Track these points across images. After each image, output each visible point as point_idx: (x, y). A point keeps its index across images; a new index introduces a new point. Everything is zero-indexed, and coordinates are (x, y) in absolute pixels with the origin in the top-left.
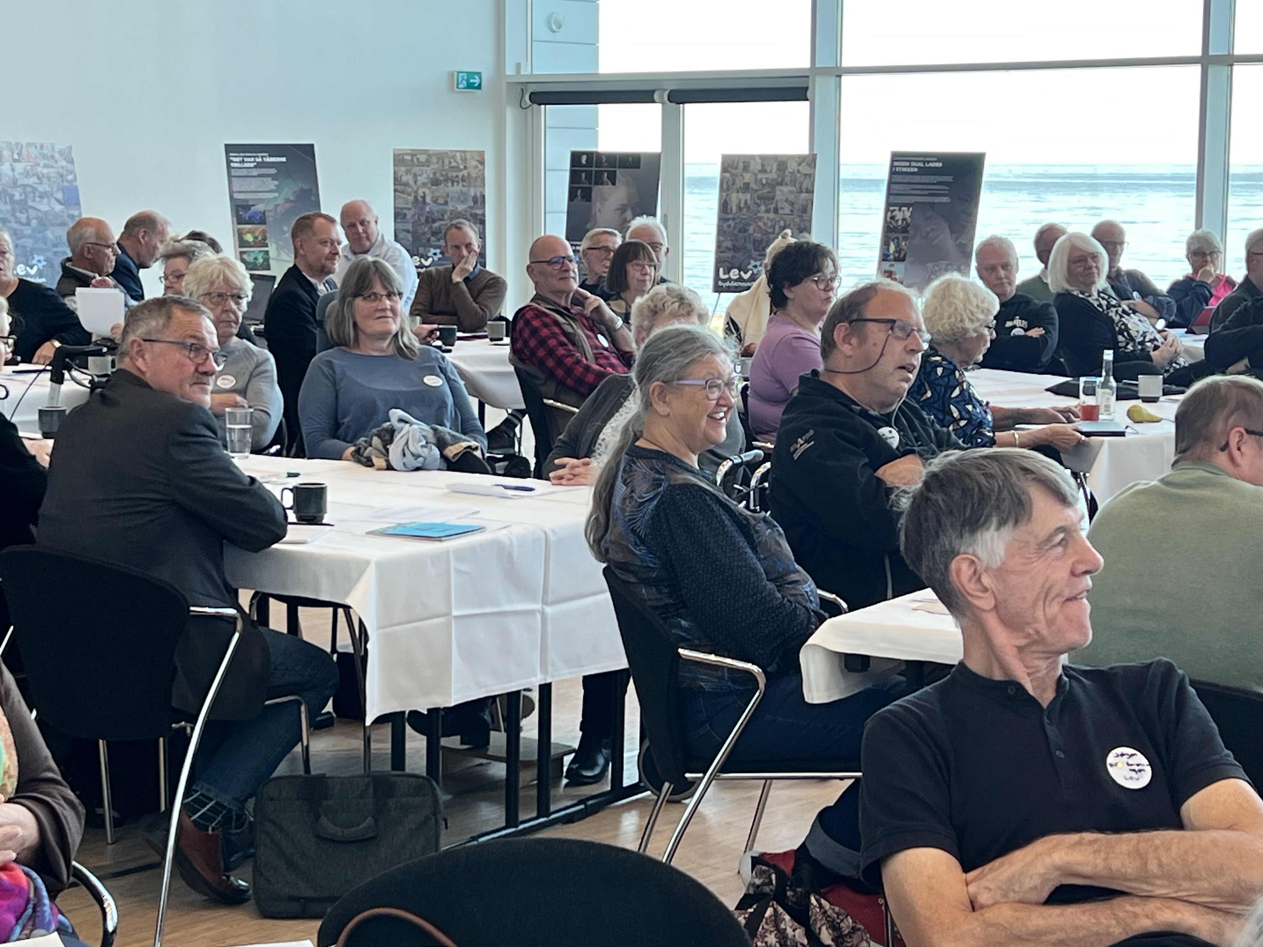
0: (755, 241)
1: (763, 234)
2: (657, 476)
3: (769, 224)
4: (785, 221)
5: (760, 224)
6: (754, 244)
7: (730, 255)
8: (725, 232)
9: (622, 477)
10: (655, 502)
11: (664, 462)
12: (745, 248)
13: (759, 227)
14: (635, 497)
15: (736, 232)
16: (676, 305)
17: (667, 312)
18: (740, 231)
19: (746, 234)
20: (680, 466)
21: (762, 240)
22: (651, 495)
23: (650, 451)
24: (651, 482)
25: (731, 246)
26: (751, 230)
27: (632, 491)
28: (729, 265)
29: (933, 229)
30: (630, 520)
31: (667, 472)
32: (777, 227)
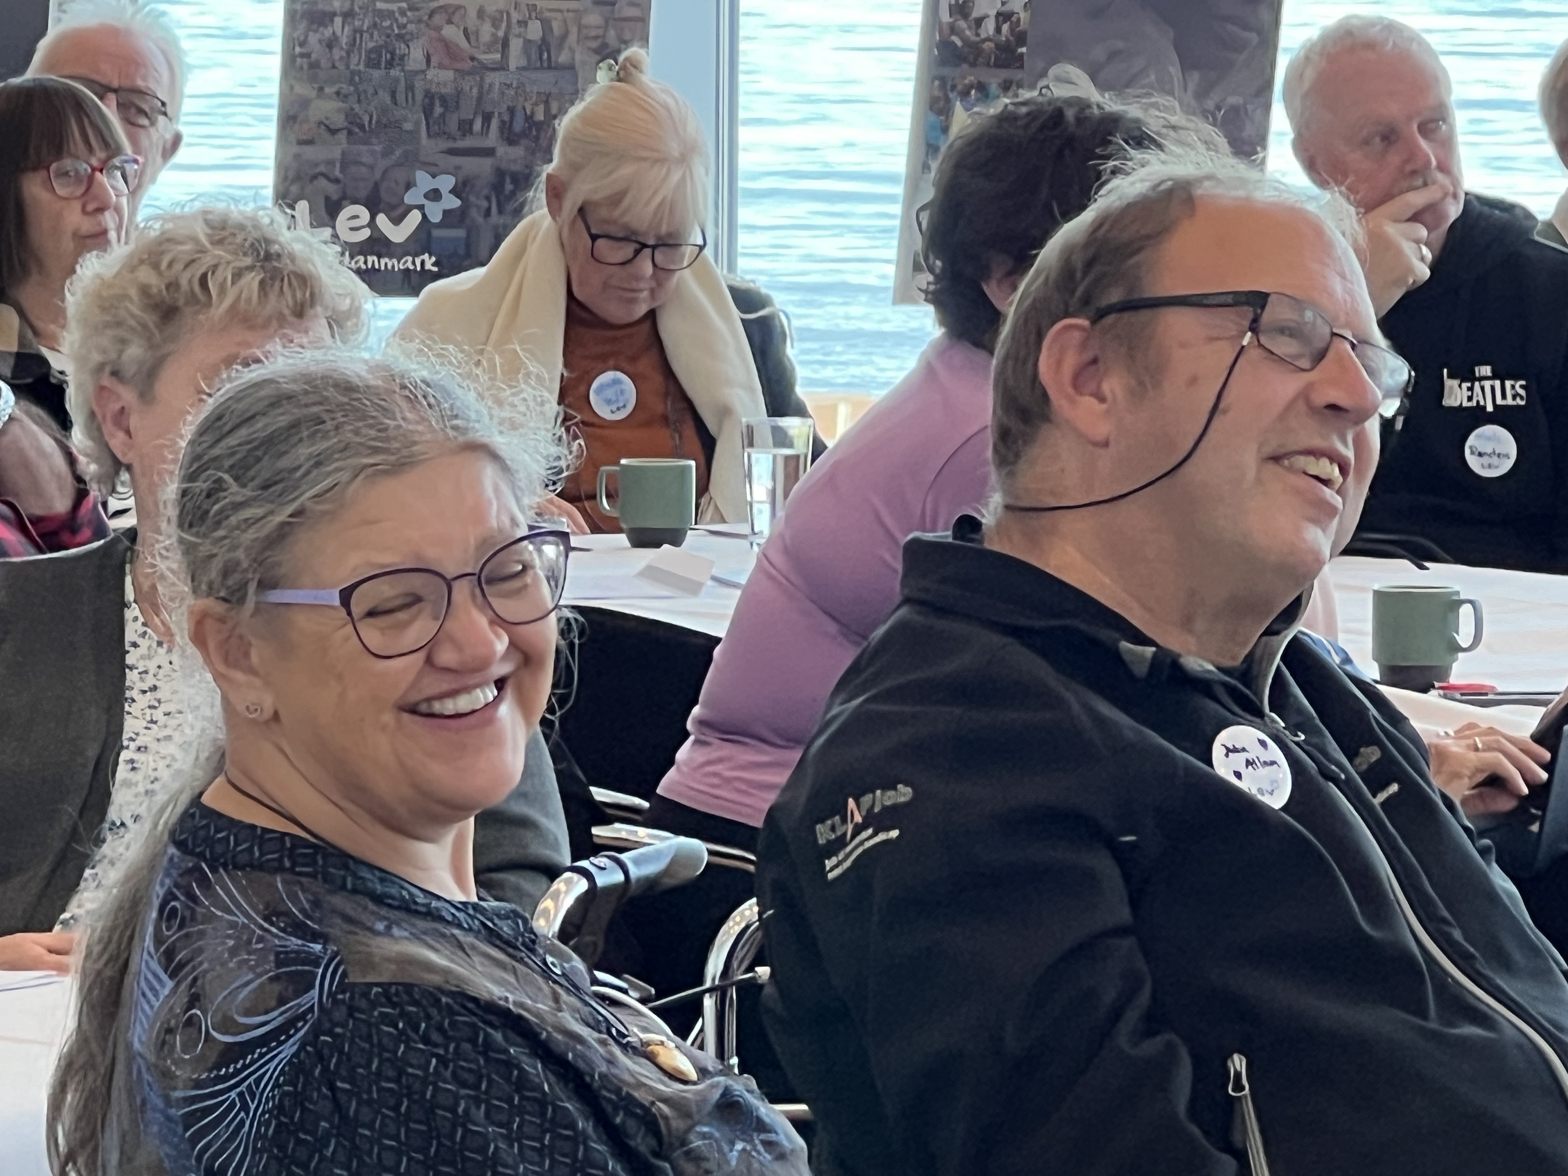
0: (429, 96)
1: (461, 73)
2: (294, 942)
3: (486, 31)
4: (546, 24)
5: (451, 32)
6: (428, 112)
7: (336, 153)
8: (315, 66)
9: (158, 940)
10: (288, 1050)
11: (318, 887)
12: (396, 125)
13: (448, 46)
14: (207, 1022)
15: (357, 63)
16: (252, 280)
17: (220, 309)
18: (373, 63)
19: (395, 72)
20: (379, 899)
21: (459, 93)
22: (276, 1018)
23: (262, 835)
24: (270, 967)
25: (339, 121)
26: (416, 55)
27: (194, 1000)
28: (333, 190)
29: (1113, 55)
30: (189, 1120)
31: (337, 928)
32: (516, 46)
